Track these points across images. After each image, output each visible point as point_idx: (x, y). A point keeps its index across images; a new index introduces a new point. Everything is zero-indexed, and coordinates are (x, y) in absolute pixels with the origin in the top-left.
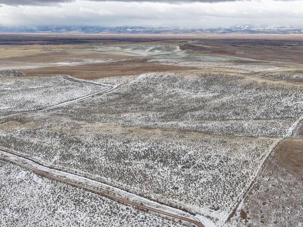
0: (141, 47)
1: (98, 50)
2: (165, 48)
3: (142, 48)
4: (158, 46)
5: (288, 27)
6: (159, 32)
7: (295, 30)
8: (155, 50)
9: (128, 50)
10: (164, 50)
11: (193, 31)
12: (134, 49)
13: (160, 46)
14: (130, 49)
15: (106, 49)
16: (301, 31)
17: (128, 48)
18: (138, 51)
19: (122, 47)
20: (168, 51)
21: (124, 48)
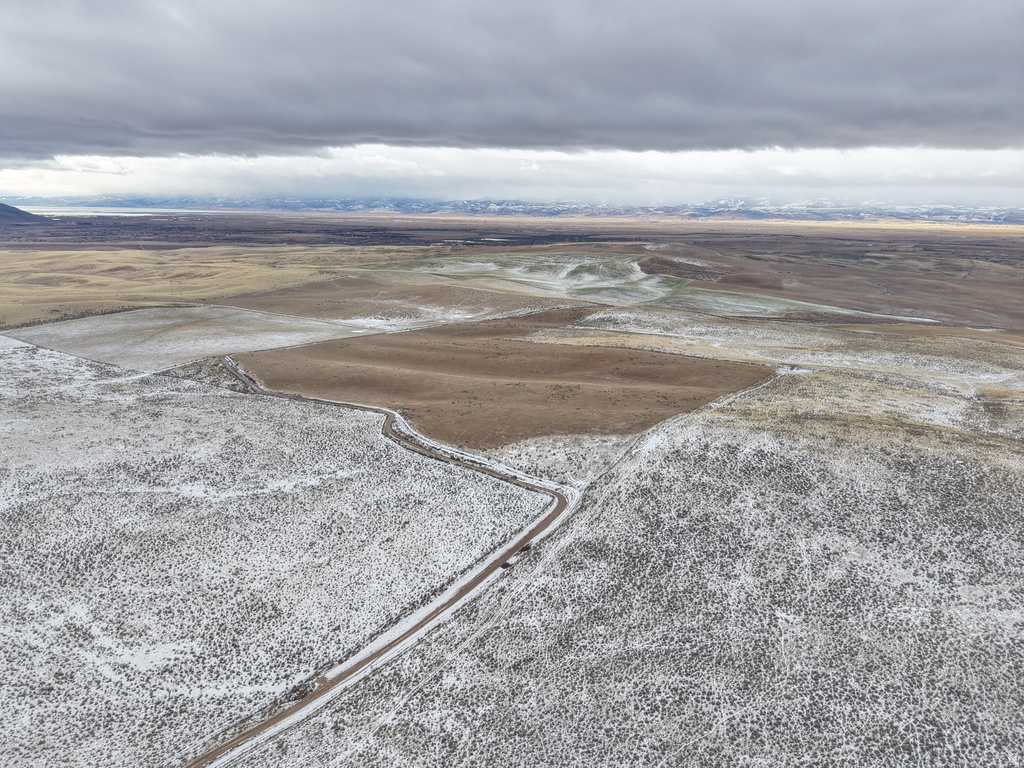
0: (546, 263)
1: (447, 269)
2: (606, 269)
3: (550, 267)
4: (587, 262)
5: (829, 206)
6: (557, 213)
7: (845, 212)
8: (583, 275)
9: (516, 272)
10: (603, 273)
11: (629, 211)
12: (532, 269)
13: (590, 262)
14: (521, 268)
15: (464, 267)
16: (858, 214)
17: (515, 265)
18: (541, 277)
19: (500, 262)
20: (616, 277)
21: (504, 265)
